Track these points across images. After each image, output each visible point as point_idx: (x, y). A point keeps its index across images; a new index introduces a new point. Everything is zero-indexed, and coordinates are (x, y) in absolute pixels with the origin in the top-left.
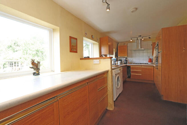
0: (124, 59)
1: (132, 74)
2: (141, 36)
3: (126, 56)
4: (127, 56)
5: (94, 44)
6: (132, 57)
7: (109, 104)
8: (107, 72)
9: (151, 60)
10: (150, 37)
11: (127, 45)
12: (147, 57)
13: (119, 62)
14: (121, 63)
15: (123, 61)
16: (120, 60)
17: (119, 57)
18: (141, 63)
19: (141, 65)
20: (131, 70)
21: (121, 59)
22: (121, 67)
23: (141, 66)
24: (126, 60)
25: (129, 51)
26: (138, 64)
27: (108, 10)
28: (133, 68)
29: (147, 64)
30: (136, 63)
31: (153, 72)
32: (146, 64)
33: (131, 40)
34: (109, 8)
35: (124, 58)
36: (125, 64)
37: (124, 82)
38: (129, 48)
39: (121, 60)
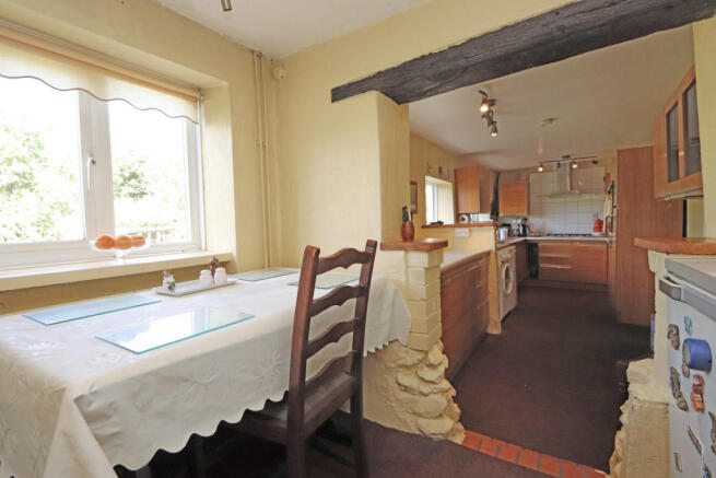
0: (519, 221)
1: (542, 265)
2: (568, 157)
3: (523, 211)
4: (529, 213)
5: (439, 186)
6: (541, 213)
7: (491, 322)
8: (488, 254)
9: (599, 225)
10: (596, 159)
11: (528, 179)
12: (591, 215)
13: (503, 232)
14: (510, 234)
15: (514, 227)
16: (504, 225)
17: (501, 215)
18: (570, 235)
19: (570, 238)
20: (541, 255)
21: (509, 222)
22: (512, 245)
23: (572, 241)
24: (524, 226)
25: (534, 199)
26: (562, 235)
27: (494, 135)
28: (546, 249)
29: (590, 235)
30: (556, 235)
31: (605, 259)
32: (585, 235)
33: (541, 169)
34: (496, 131)
35: (518, 218)
36: (519, 235)
37: (520, 288)
38: (534, 190)
39: (509, 225)
